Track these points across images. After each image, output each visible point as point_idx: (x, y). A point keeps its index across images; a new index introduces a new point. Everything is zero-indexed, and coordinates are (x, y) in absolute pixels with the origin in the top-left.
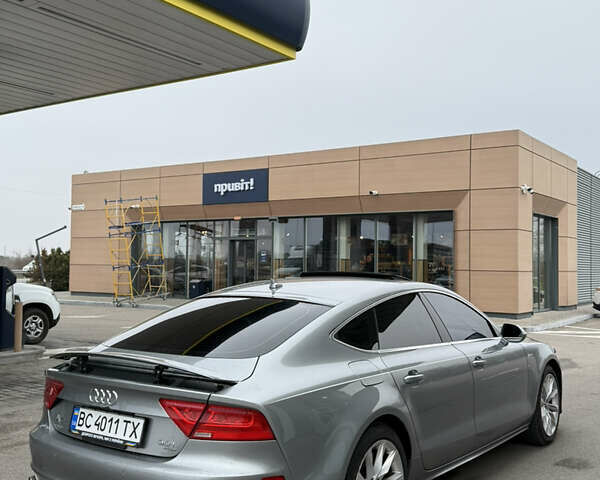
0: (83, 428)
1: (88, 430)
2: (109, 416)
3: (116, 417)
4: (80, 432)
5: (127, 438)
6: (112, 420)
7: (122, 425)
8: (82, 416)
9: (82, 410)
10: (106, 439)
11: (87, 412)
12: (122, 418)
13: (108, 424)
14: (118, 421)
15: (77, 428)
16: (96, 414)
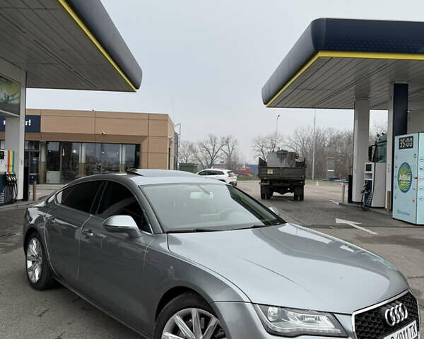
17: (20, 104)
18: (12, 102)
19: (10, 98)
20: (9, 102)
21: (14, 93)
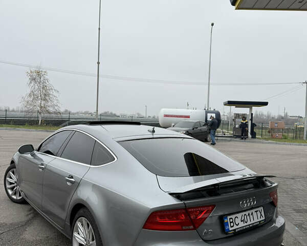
0: (235, 227)
1: (238, 227)
2: (247, 213)
3: (250, 212)
4: (234, 230)
5: (260, 220)
6: (249, 214)
7: (255, 214)
8: (231, 220)
9: (229, 217)
10: (251, 226)
11: (233, 217)
12: (253, 211)
13: (248, 217)
14: (252, 213)
15: (231, 229)
16: (239, 215)
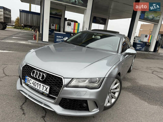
17: (159, 20)
18: (156, 19)
19: (155, 18)
20: (154, 19)
21: (157, 16)
